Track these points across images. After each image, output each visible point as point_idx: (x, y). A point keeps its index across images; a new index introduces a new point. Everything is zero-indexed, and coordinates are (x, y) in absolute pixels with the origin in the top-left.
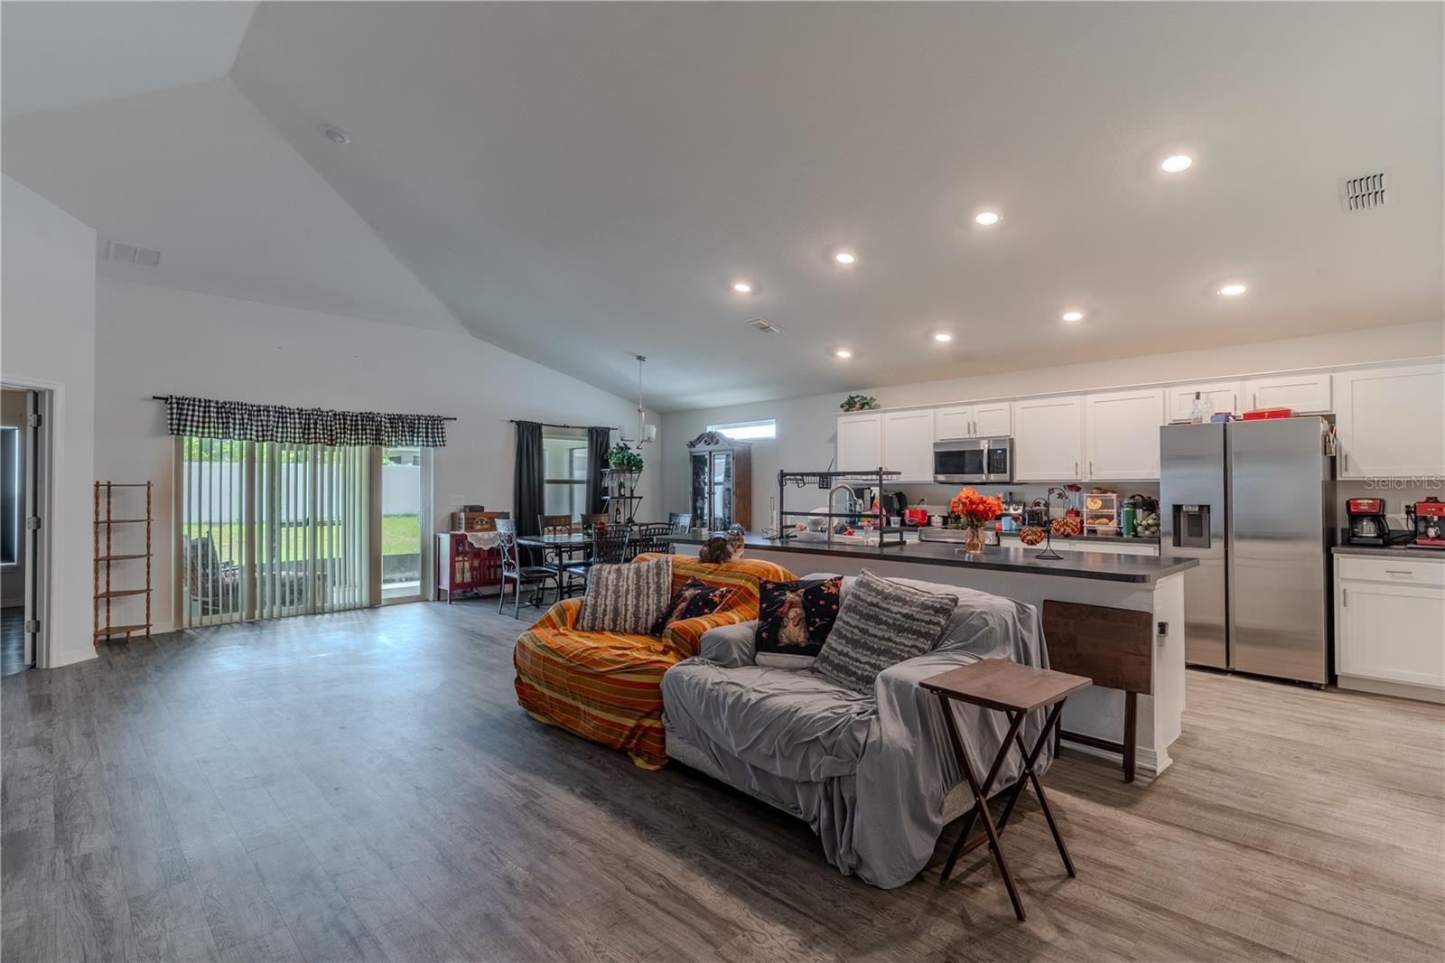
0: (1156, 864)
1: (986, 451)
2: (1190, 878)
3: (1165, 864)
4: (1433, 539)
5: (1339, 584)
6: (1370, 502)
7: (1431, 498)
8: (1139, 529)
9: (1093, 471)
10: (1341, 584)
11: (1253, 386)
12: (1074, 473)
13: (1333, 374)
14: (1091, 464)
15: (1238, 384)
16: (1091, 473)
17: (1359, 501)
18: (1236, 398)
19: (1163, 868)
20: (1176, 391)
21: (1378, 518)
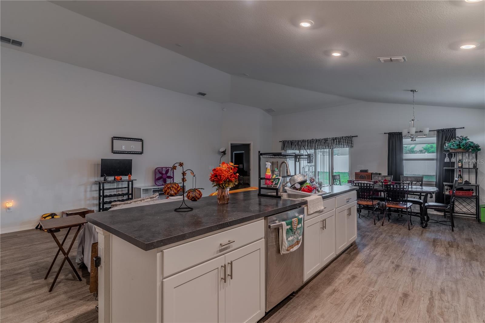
0: (32, 312)
2: (15, 317)
3: (29, 314)
19: (28, 313)
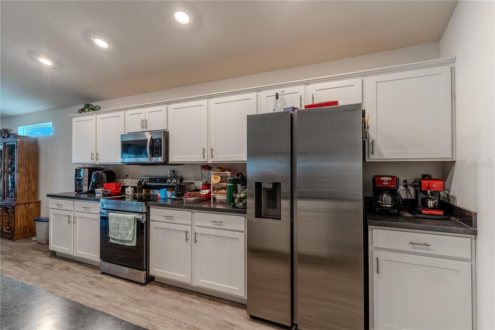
1: (149, 140)
4: (431, 209)
5: (372, 251)
6: (390, 179)
7: (426, 176)
8: (236, 200)
9: (214, 155)
10: (374, 252)
11: (312, 88)
12: (202, 156)
13: (363, 78)
14: (212, 150)
15: (302, 87)
16: (212, 157)
17: (382, 179)
18: (301, 99)
20: (264, 94)
21: (393, 193)
